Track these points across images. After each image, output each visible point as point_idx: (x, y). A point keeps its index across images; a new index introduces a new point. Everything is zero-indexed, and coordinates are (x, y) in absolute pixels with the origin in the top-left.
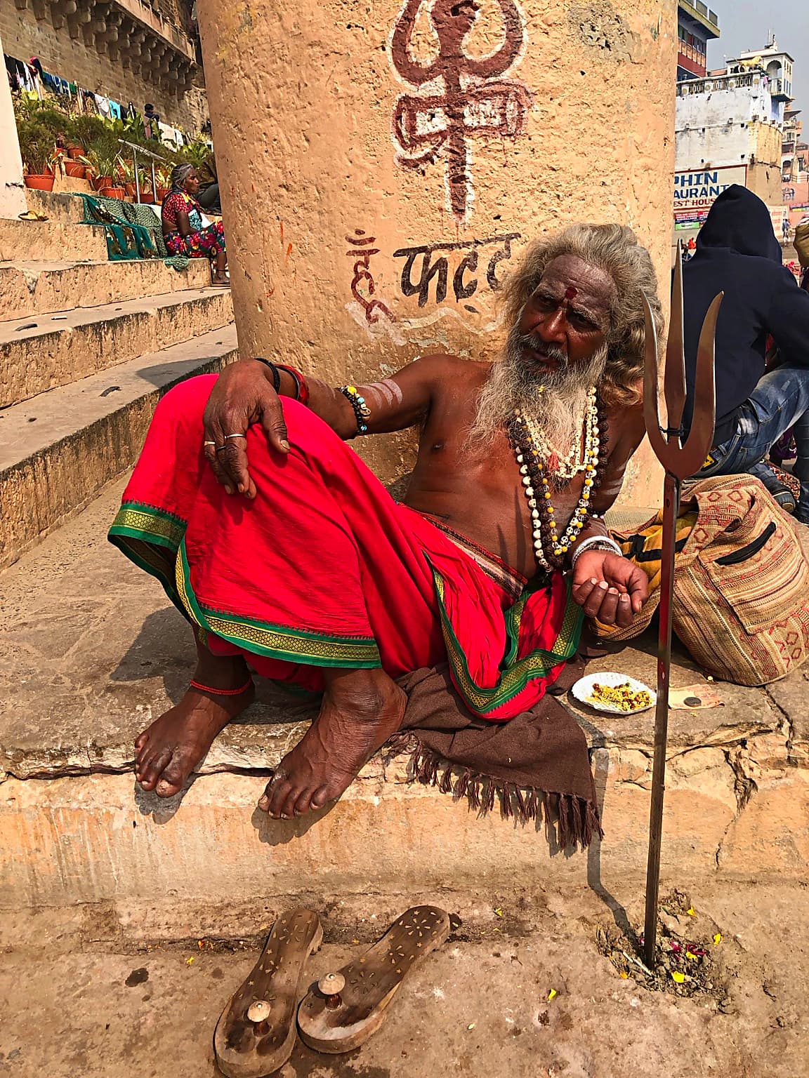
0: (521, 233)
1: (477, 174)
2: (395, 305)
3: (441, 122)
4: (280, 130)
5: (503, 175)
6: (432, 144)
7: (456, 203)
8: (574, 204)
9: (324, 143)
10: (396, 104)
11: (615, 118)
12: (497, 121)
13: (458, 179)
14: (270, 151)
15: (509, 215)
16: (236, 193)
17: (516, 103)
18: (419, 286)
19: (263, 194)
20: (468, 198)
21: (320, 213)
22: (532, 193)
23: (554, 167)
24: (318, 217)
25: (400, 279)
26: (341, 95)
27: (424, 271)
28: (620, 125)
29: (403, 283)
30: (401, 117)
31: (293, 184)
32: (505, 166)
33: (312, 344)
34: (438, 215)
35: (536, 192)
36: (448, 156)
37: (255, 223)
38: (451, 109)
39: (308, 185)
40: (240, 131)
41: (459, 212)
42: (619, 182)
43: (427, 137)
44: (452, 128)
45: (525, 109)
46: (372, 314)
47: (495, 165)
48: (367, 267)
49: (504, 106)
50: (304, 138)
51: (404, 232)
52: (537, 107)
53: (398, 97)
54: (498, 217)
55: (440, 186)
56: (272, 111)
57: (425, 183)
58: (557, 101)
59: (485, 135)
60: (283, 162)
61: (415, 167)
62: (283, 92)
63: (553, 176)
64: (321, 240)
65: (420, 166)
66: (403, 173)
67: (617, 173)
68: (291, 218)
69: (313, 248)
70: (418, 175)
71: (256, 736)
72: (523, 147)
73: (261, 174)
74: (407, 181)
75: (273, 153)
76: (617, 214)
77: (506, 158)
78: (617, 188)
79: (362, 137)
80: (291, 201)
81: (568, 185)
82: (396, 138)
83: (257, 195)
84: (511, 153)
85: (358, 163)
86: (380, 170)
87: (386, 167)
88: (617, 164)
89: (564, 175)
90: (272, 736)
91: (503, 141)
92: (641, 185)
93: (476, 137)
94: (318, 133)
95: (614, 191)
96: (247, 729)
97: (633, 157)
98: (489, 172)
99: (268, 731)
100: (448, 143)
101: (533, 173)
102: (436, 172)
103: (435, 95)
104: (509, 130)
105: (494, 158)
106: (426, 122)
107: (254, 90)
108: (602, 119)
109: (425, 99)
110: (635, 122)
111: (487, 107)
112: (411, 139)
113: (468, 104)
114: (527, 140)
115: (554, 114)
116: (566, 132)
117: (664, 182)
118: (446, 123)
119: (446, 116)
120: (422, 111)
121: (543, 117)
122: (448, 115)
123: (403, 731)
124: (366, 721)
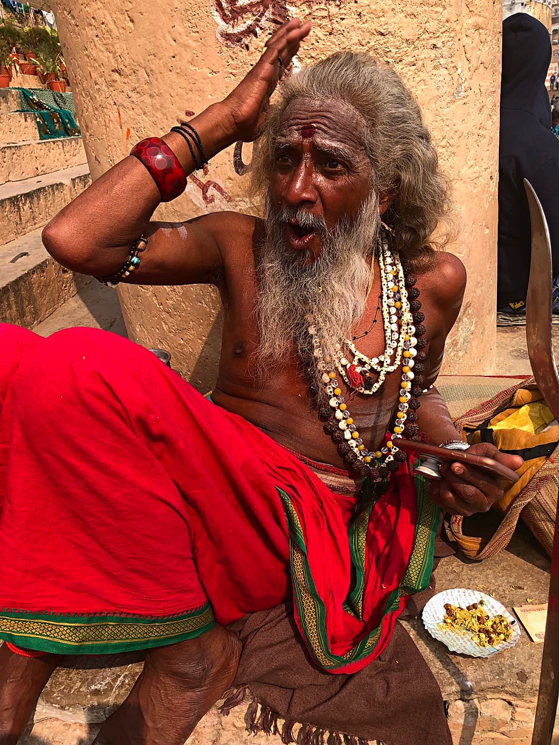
2: (229, 185)
4: (106, 13)
5: (330, 44)
6: (254, 15)
8: (405, 70)
9: (147, 23)
14: (100, 35)
16: (78, 81)
19: (100, 81)
21: (151, 96)
23: (383, 31)
24: (150, 100)
25: (232, 159)
29: (235, 162)
31: (123, 68)
32: (331, 34)
36: (272, 27)
37: (96, 109)
39: (138, 68)
40: (73, 16)
42: (450, 44)
43: (248, 8)
46: (209, 194)
47: (320, 33)
50: (128, 19)
57: (250, 58)
59: (309, 1)
60: (113, 46)
61: (238, 41)
63: (382, 42)
64: (155, 123)
65: (243, 40)
66: (226, 49)
67: (448, 35)
68: (127, 103)
69: (148, 132)
70: (242, 50)
71: (78, 690)
72: (349, 12)
73: (95, 60)
74: (231, 57)
75: (103, 37)
76: (448, 78)
77: (331, 24)
78: (448, 50)
79: (183, 13)
80: (124, 85)
81: (397, 50)
82: (217, 11)
83: (95, 82)
84: (337, 19)
85: (181, 41)
86: (204, 47)
87: (209, 44)
88: (447, 24)
89: (393, 39)
90: (96, 689)
91: (328, 6)
92: (472, 45)
93: (299, 4)
94: (140, 13)
95: (445, 53)
96: (71, 679)
97: (464, 16)
98: (314, 42)
99: (93, 682)
100: (271, 13)
101: (361, 39)
102: (260, 45)
105: (320, 26)
112: (232, 11)
114: (353, 4)
117: (494, 42)
123: (237, 687)
124: (192, 688)
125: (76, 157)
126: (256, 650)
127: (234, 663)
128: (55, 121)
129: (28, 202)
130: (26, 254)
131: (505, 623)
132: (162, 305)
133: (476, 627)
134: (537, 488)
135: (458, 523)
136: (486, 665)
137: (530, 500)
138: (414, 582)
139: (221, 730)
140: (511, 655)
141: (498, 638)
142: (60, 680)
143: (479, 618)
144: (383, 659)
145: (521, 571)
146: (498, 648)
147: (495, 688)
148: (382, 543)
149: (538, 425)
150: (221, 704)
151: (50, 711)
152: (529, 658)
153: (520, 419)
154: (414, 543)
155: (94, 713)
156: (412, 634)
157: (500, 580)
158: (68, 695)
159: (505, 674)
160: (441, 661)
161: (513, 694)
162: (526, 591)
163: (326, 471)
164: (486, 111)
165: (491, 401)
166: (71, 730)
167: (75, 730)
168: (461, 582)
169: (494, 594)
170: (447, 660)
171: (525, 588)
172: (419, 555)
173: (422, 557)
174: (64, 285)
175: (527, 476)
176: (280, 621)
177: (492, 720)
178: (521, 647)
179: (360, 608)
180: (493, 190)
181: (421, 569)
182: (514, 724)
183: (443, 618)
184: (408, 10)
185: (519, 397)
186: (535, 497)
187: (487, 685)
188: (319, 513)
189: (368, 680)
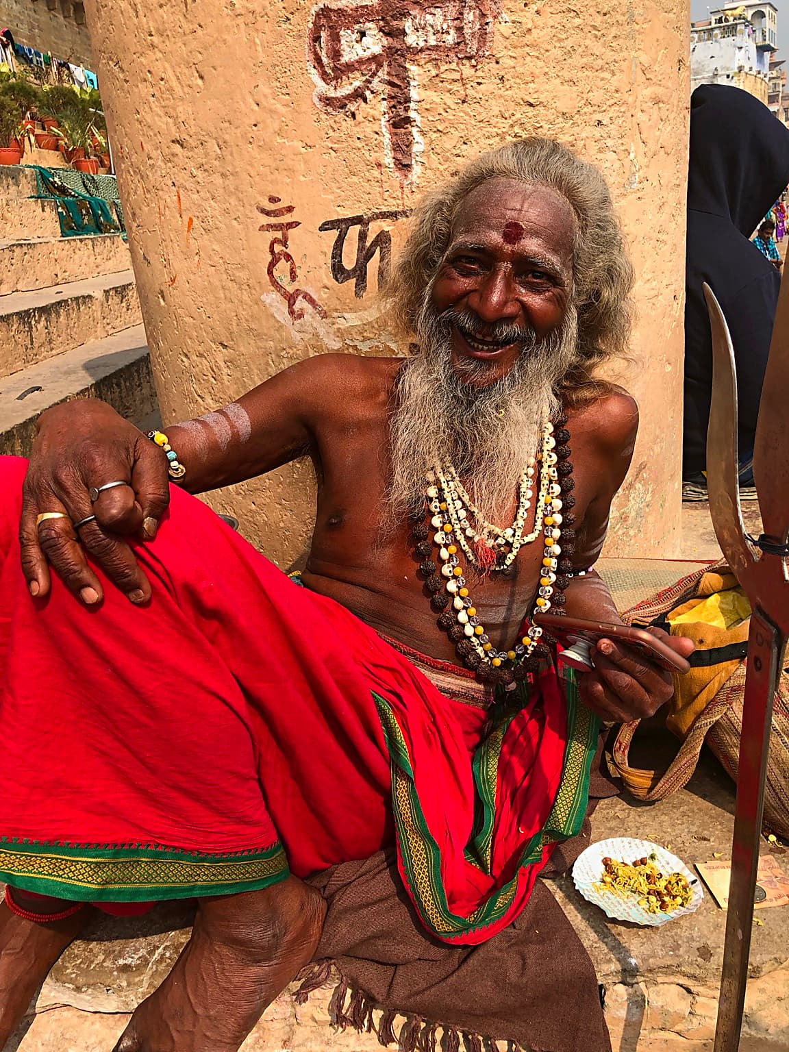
1: (426, 114)
2: (325, 296)
3: (374, 43)
4: (167, 65)
5: (462, 114)
6: (363, 75)
7: (399, 156)
9: (222, 80)
10: (311, 19)
11: (614, 31)
12: (451, 38)
13: (400, 123)
14: (158, 94)
16: (125, 154)
17: (477, 12)
18: (354, 270)
19: (154, 154)
20: (416, 148)
21: (223, 175)
22: (502, 139)
23: (532, 101)
24: (221, 181)
25: (330, 261)
26: (238, 11)
27: (360, 249)
28: (621, 41)
29: (333, 266)
30: (320, 37)
31: (187, 138)
32: (464, 102)
33: (225, 347)
34: (376, 173)
35: (507, 137)
36: (387, 91)
37: (148, 191)
38: (387, 23)
39: (206, 138)
40: (121, 68)
41: (404, 167)
42: (620, 120)
43: (356, 65)
44: (390, 51)
45: (490, 19)
46: (296, 307)
47: (450, 100)
48: (285, 245)
49: (459, 17)
50: (196, 74)
51: (331, 197)
52: (505, 16)
53: (314, 9)
55: (377, 133)
56: (155, 39)
57: (357, 129)
58: (534, 7)
59: (436, 59)
60: (175, 109)
61: (342, 108)
62: (166, 12)
63: (530, 115)
64: (227, 211)
65: (348, 106)
66: (326, 116)
67: (617, 108)
68: (190, 185)
69: (217, 222)
70: (347, 119)
71: (101, 965)
72: (488, 75)
73: (149, 127)
74: (332, 127)
75: (162, 97)
76: (617, 165)
77: (465, 90)
78: (617, 128)
80: (187, 160)
81: (551, 126)
82: (314, 67)
83: (148, 155)
84: (472, 83)
85: (266, 105)
86: (296, 114)
88: (617, 95)
89: (545, 112)
90: (125, 964)
91: (461, 66)
92: (649, 124)
93: (423, 62)
94: (213, 67)
95: (613, 133)
96: (91, 950)
97: (638, 85)
98: (442, 112)
99: (121, 955)
100: (386, 73)
101: (503, 110)
102: (371, 114)
103: (364, 4)
104: (468, 50)
105: (449, 91)
106: (354, 43)
107: (132, 13)
108: (597, 33)
109: (351, 10)
110: (640, 37)
111: (436, 18)
112: (335, 69)
113: (410, 15)
114: (493, 65)
115: (529, 26)
116: (547, 51)
117: (679, 120)
118: (380, 44)
119: (381, 34)
120: (348, 29)
121: (515, 30)
122: (383, 32)
123: (319, 961)
124: (257, 962)
125: (111, 261)
126: (346, 910)
127: (315, 929)
128: (84, 212)
129: (43, 319)
130: (38, 389)
131: (683, 883)
133: (645, 888)
134: (728, 702)
135: (623, 752)
136: (656, 937)
137: (718, 718)
138: (562, 826)
139: (296, 1026)
140: (691, 925)
141: (673, 903)
142: (76, 951)
143: (648, 877)
144: (517, 927)
145: (706, 818)
146: (672, 914)
147: (668, 967)
148: (519, 772)
150: (296, 987)
151: (60, 994)
152: (715, 928)
153: (708, 612)
154: (562, 773)
155: (121, 997)
156: (559, 896)
157: (679, 829)
158: (86, 972)
159: (681, 949)
160: (596, 932)
161: (694, 977)
162: (713, 844)
163: (443, 670)
164: (667, 210)
165: (670, 589)
166: (87, 1024)
167: (93, 1023)
168: (626, 830)
169: (670, 846)
170: (605, 930)
171: (712, 839)
172: (569, 789)
173: (574, 792)
175: (715, 686)
176: (380, 872)
177: (665, 1012)
179: (488, 857)
180: (677, 315)
181: (571, 808)
182: (694, 1020)
183: (601, 877)
184: (565, 75)
185: (707, 582)
186: (725, 713)
187: (658, 963)
188: (430, 729)
189: (497, 954)
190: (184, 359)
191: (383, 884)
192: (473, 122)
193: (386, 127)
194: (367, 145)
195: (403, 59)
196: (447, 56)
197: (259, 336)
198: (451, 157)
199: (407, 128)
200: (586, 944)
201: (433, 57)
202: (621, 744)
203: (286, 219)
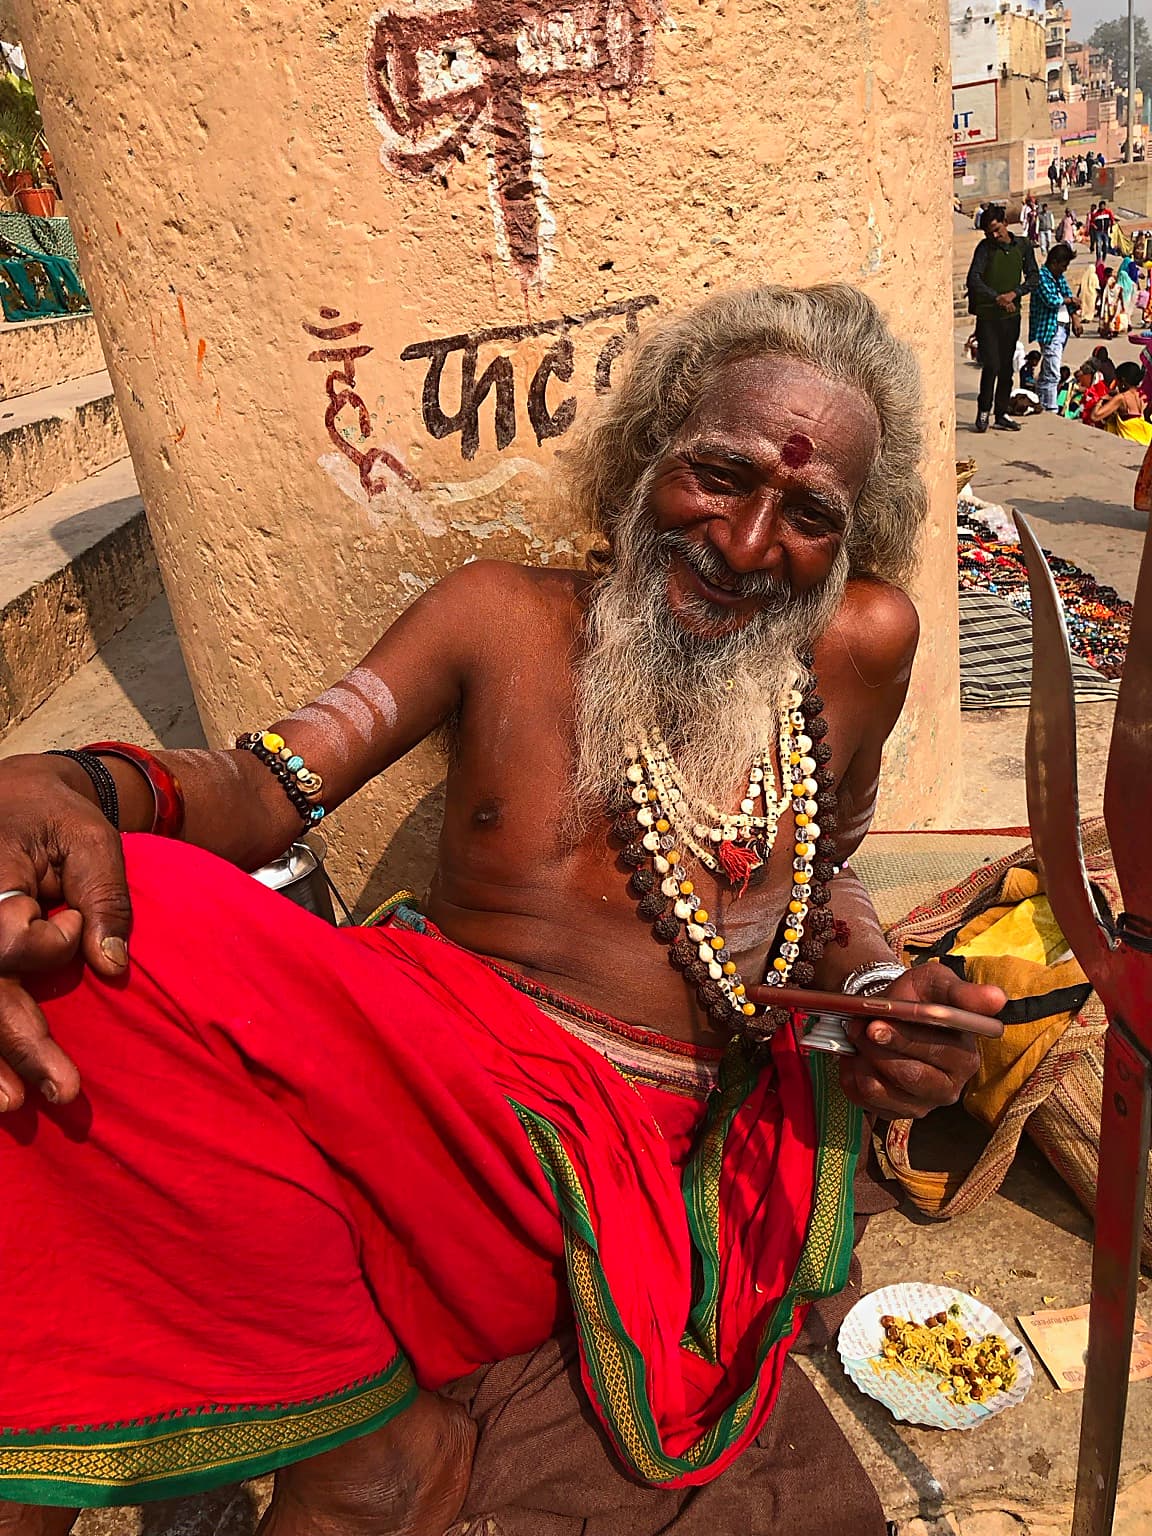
0: (658, 295)
1: (556, 177)
2: (415, 458)
3: (471, 70)
4: (149, 107)
5: (612, 175)
6: (455, 119)
7: (518, 242)
8: (762, 225)
9: (236, 130)
10: (370, 34)
11: (837, 33)
12: (588, 59)
13: (517, 191)
14: (137, 150)
15: (633, 260)
16: (93, 239)
17: (628, 16)
18: (458, 417)
19: (138, 241)
20: (543, 230)
21: (248, 276)
22: (675, 209)
23: (717, 149)
24: (245, 284)
25: (420, 406)
26: (256, 24)
27: (466, 386)
28: (847, 48)
29: (427, 412)
30: (386, 62)
31: (188, 218)
32: (613, 156)
33: (267, 534)
34: (483, 269)
35: (683, 206)
36: (493, 143)
37: (133, 298)
38: (488, 37)
39: (218, 219)
40: (77, 109)
41: (527, 259)
42: (852, 170)
43: (444, 104)
44: (495, 81)
45: (647, 27)
46: (373, 475)
47: (592, 154)
48: (351, 383)
49: (600, 24)
50: (195, 121)
51: (417, 308)
52: (671, 20)
53: (374, 19)
54: (608, 266)
55: (482, 208)
56: (128, 66)
57: (452, 203)
58: (714, 5)
59: (567, 92)
60: (165, 173)
61: (425, 170)
62: (143, 24)
63: (716, 170)
64: (257, 331)
65: (435, 168)
66: (401, 184)
67: (846, 152)
68: (197, 290)
69: (243, 348)
70: (434, 187)
72: (648, 112)
73: (128, 200)
74: (412, 202)
75: (143, 154)
76: (850, 237)
77: (614, 138)
78: (849, 182)
79: (311, 112)
80: (190, 253)
81: (748, 186)
82: (380, 109)
83: (129, 244)
84: (625, 127)
85: (307, 168)
86: (355, 181)
87: (366, 175)
88: (844, 132)
89: (738, 165)
91: (606, 101)
92: (895, 170)
93: (548, 97)
94: (220, 109)
95: (842, 189)
96: (124, 1517)
97: (877, 114)
98: (581, 172)
100: (490, 115)
101: (674, 165)
102: (471, 179)
103: (452, 9)
104: (616, 76)
105: (590, 140)
106: (439, 70)
107: (89, 25)
108: (810, 37)
109: (432, 18)
110: (874, 38)
111: (565, 28)
112: (411, 111)
113: (524, 24)
114: (656, 96)
115: (708, 35)
116: (737, 71)
117: (938, 158)
118: (480, 71)
119: (480, 54)
120: (428, 48)
121: (686, 42)
122: (483, 51)
123: (469, 1520)
124: (377, 1533)
125: (84, 357)
126: (505, 1442)
127: (461, 1471)
128: (37, 280)
131: (1002, 1352)
132: (281, 695)
133: (947, 1363)
134: (1056, 1075)
135: (901, 1143)
136: (967, 1443)
137: (1041, 1100)
138: (819, 1276)
141: (989, 1385)
142: (101, 1519)
143: (950, 1345)
144: (763, 1444)
145: (1028, 1238)
146: (991, 1406)
147: (988, 1490)
148: (750, 1198)
149: (1052, 941)
152: (1052, 1423)
153: (1017, 931)
154: (814, 1195)
156: (820, 1384)
157: (989, 1259)
159: (1005, 1461)
160: (878, 1440)
161: (1025, 1500)
162: (1040, 1281)
163: (646, 1043)
164: (926, 297)
165: (958, 889)
168: (912, 1266)
169: (978, 1290)
170: (892, 1437)
171: (1039, 1274)
172: (826, 1219)
174: (70, 638)
175: (1036, 1053)
176: (553, 1377)
178: (1036, 1400)
179: (713, 1337)
180: (946, 449)
181: (830, 1247)
183: (879, 1346)
184: (766, 106)
185: (1014, 884)
186: (1052, 1093)
187: (972, 1485)
188: (620, 1156)
189: (736, 1491)
190: (206, 551)
191: (559, 1398)
192: (629, 187)
193: (495, 198)
194: (468, 227)
195: (516, 92)
196: (585, 86)
197: (317, 518)
198: (597, 240)
199: (528, 199)
200: (865, 1461)
201: (563, 88)
202: (897, 1133)
203: (349, 342)
